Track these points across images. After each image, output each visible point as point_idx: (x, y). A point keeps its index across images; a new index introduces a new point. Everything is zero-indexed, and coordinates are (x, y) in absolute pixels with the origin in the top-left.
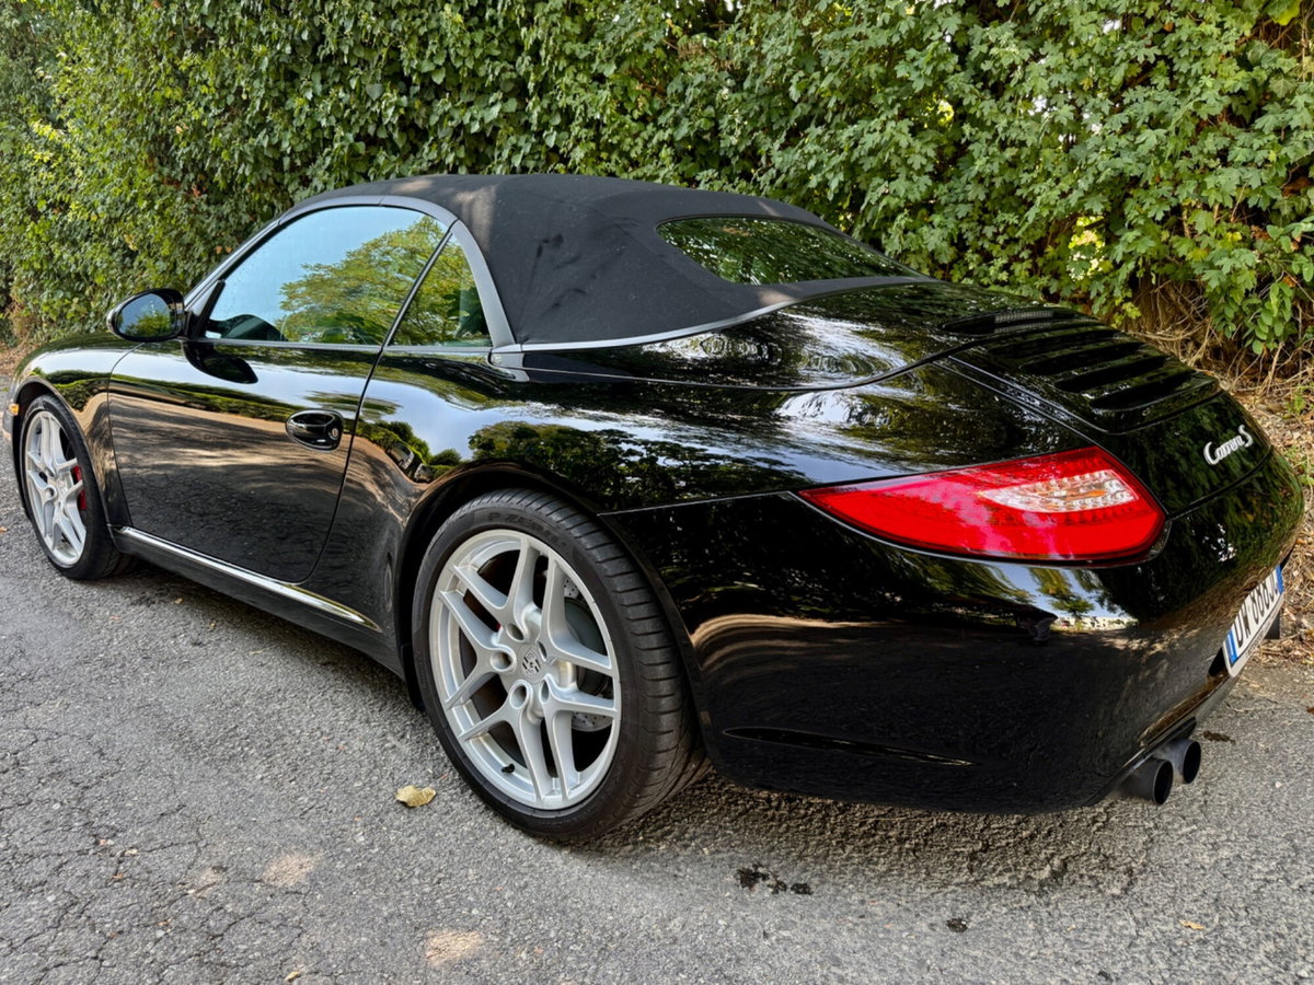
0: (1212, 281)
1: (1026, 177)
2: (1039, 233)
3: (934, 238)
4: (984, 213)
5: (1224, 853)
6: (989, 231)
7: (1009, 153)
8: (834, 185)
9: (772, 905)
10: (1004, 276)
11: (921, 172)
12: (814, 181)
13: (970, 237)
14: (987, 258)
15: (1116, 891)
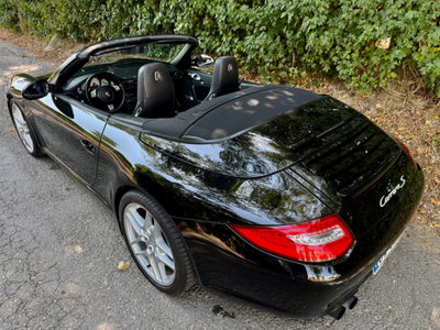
0: (424, 71)
1: (361, 22)
2: (363, 43)
3: (325, 40)
4: (344, 33)
5: (367, 310)
6: (345, 40)
7: (356, 11)
8: (290, 18)
9: (222, 321)
10: (348, 57)
11: (323, 13)
12: (283, 15)
13: (338, 41)
14: (343, 49)
15: (328, 324)
